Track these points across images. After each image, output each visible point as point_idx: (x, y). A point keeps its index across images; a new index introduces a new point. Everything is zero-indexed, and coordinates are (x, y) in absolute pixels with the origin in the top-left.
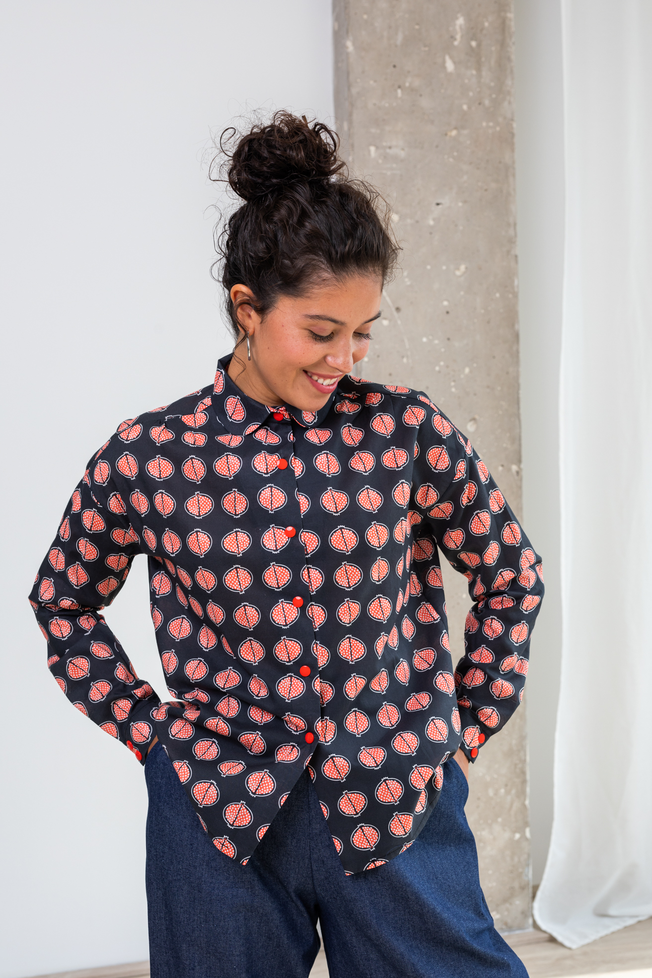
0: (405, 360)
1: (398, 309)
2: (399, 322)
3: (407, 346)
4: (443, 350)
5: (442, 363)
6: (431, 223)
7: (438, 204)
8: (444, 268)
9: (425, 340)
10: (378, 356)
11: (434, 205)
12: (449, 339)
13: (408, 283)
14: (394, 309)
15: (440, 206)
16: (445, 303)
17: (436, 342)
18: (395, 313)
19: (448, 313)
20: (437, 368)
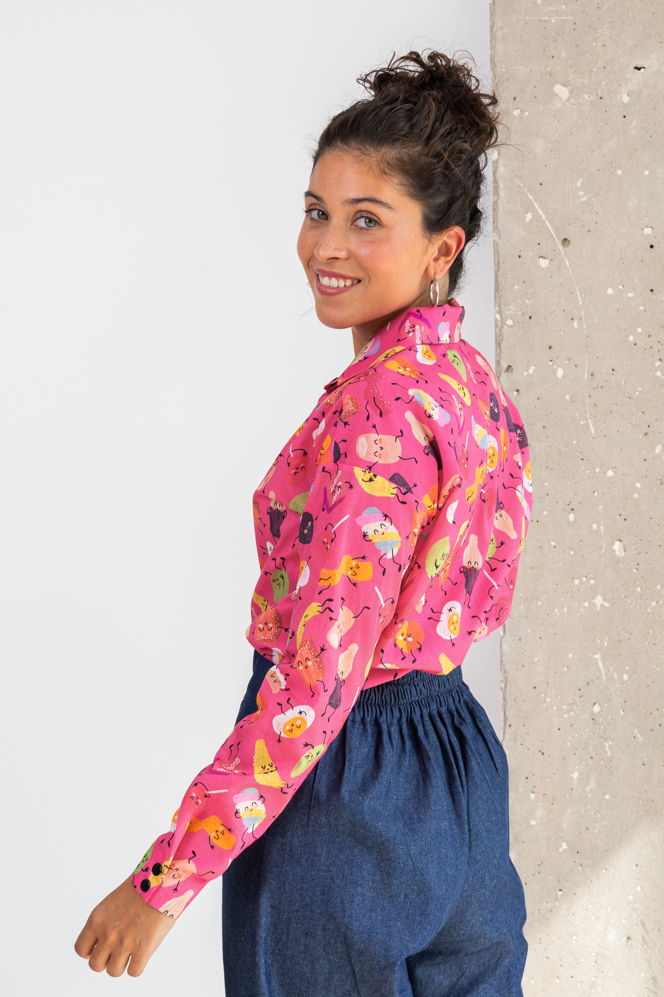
0: (575, 324)
1: (565, 241)
2: (567, 262)
3: (581, 303)
4: (642, 308)
5: (639, 330)
6: (626, 99)
7: (639, 69)
8: (647, 173)
9: (610, 291)
10: (530, 318)
11: (631, 69)
12: (652, 290)
13: (584, 199)
14: (558, 242)
15: (642, 70)
16: (648, 231)
17: (630, 295)
18: (560, 247)
19: (652, 247)
20: (631, 338)
